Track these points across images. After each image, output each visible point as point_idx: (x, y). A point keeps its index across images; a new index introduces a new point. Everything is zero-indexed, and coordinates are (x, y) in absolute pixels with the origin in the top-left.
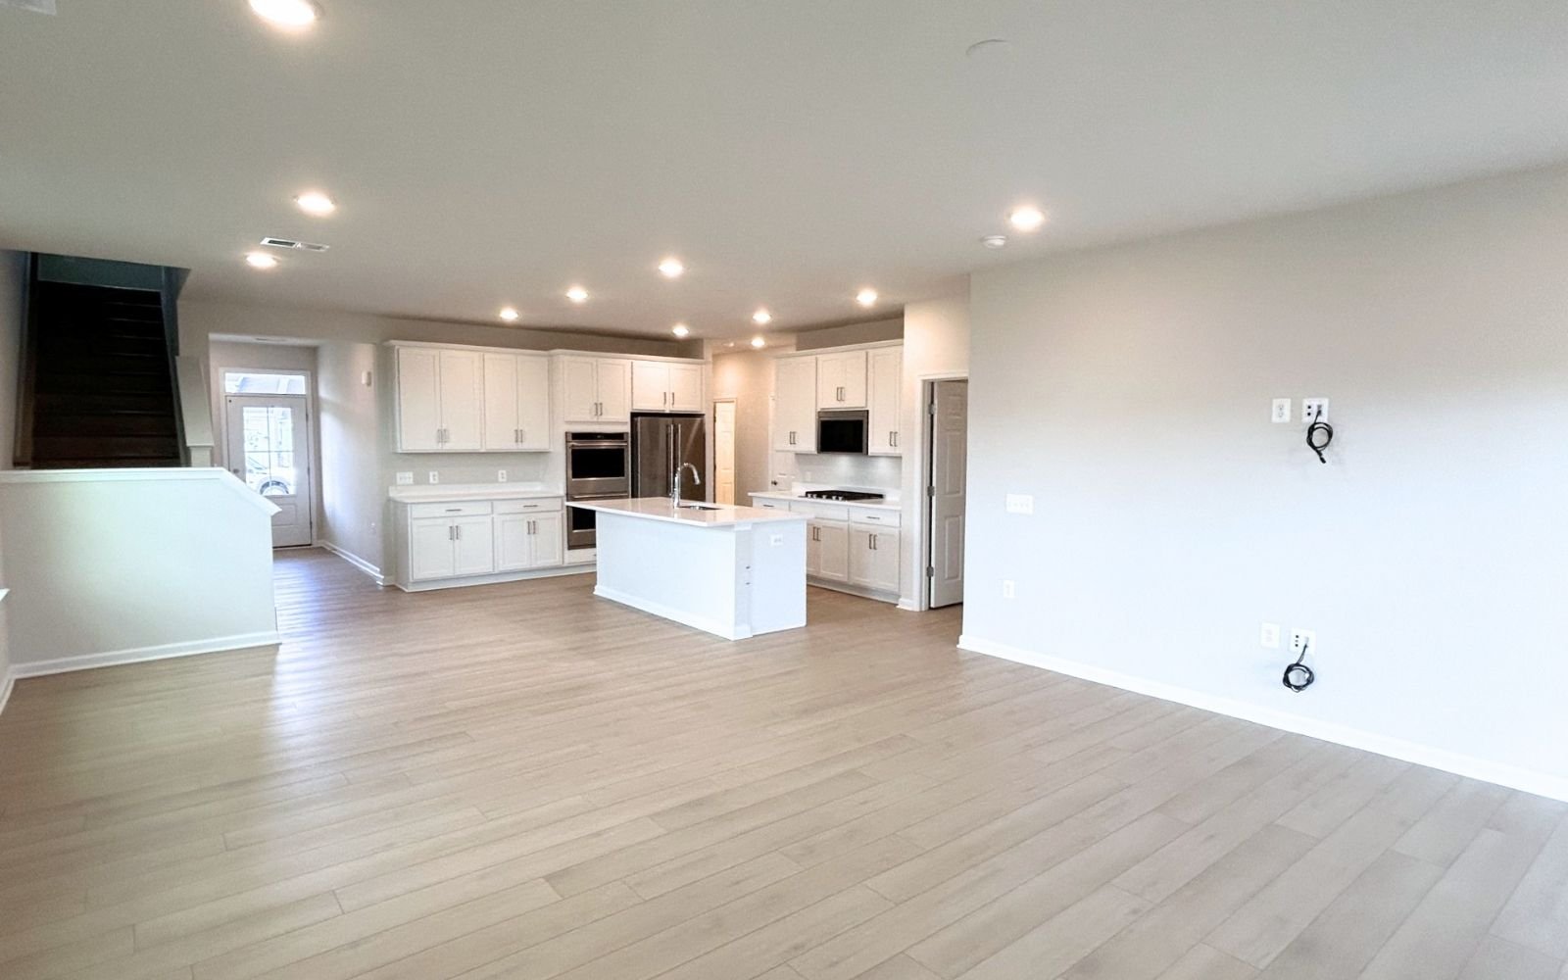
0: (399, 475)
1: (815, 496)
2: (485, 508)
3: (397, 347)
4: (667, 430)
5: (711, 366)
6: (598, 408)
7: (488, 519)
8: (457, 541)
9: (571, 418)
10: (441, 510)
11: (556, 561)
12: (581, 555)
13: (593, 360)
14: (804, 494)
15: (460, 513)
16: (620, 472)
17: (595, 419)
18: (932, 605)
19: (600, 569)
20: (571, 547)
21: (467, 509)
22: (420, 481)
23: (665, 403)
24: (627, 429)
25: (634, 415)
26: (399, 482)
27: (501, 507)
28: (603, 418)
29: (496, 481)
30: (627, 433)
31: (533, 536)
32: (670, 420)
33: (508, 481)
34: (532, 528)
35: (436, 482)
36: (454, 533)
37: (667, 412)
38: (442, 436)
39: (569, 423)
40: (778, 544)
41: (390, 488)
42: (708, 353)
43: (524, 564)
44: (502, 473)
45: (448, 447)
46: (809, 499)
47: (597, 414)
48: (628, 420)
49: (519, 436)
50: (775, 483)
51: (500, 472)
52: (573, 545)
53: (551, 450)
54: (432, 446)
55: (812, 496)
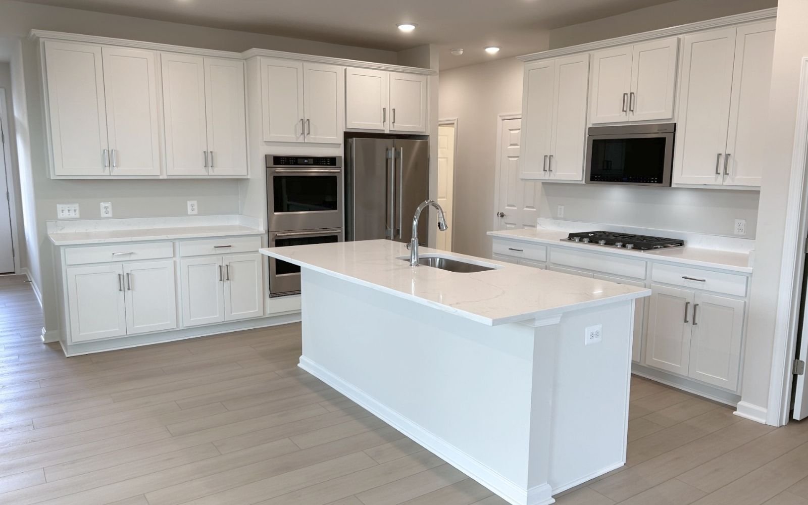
0: (59, 207)
1: (586, 240)
2: (167, 250)
3: (41, 40)
4: (387, 154)
5: (438, 76)
6: (305, 124)
7: (171, 261)
8: (129, 293)
9: (273, 137)
10: (104, 254)
11: (254, 311)
12: (284, 304)
13: (298, 64)
14: (567, 236)
15: (133, 257)
16: (333, 206)
17: (301, 140)
18: (797, 416)
19: (305, 320)
20: (273, 295)
21: (142, 252)
22: (91, 214)
23: (384, 121)
24: (339, 152)
25: (348, 135)
26: (60, 215)
27: (184, 249)
28: (311, 138)
29: (186, 214)
30: (341, 157)
31: (226, 283)
32: (389, 142)
33: (199, 214)
34: (225, 274)
35: (110, 215)
36: (125, 283)
37: (387, 132)
38: (109, 158)
39: (268, 143)
40: (595, 340)
41: (49, 223)
42: (435, 63)
43: (216, 317)
44: (192, 205)
45: (120, 172)
46: (576, 245)
47: (303, 133)
48: (341, 140)
49: (209, 159)
50: (502, 216)
51: (189, 203)
52: (275, 293)
53: (249, 177)
54: (97, 171)
55: (581, 241)
